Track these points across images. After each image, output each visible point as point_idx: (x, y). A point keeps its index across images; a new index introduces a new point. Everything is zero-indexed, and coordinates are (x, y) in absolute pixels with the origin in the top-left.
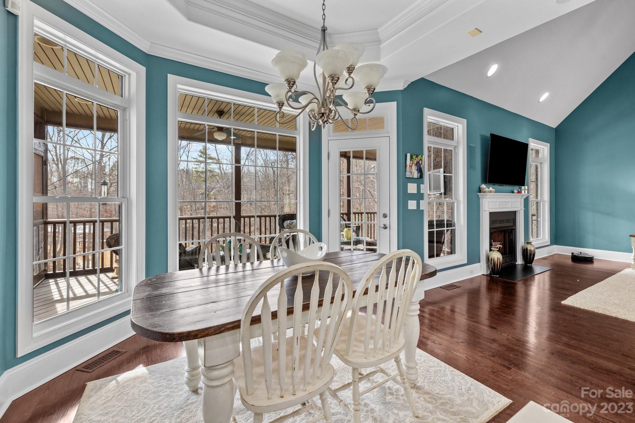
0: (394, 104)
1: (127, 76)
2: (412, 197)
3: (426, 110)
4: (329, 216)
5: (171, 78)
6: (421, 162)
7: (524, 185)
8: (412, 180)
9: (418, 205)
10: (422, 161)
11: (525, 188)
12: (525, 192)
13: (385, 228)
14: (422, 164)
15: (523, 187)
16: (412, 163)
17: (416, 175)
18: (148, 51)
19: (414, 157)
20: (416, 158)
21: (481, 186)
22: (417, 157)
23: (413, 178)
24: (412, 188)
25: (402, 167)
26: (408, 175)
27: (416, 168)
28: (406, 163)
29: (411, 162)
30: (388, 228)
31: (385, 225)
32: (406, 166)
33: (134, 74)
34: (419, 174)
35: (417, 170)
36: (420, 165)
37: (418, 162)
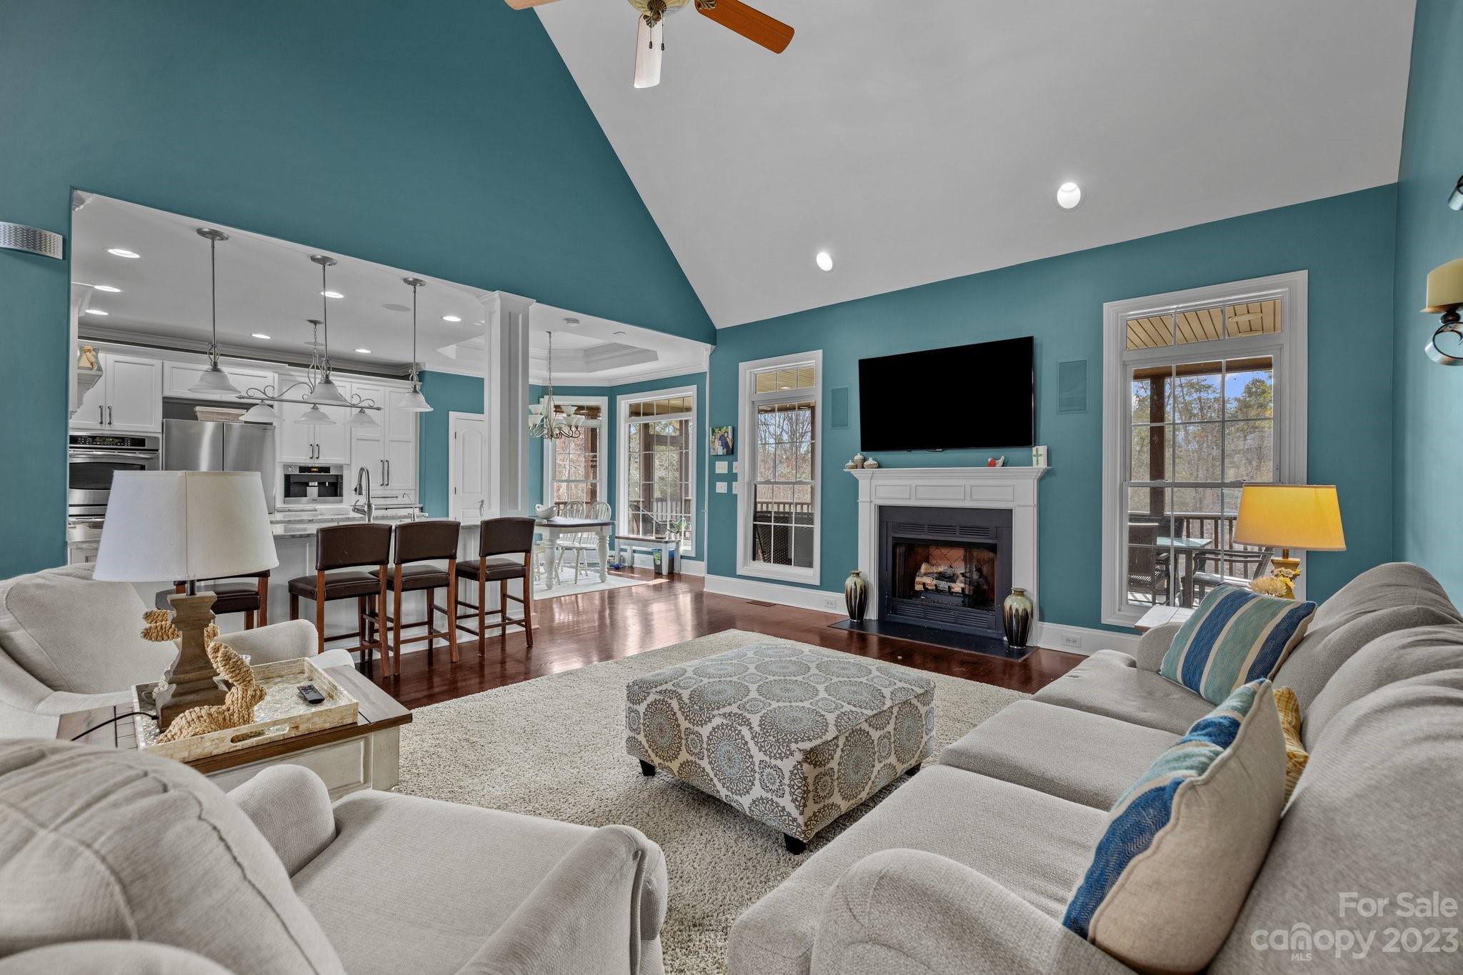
2: (722, 478)
3: (742, 365)
6: (726, 435)
9: (730, 488)
10: (728, 433)
11: (1037, 450)
12: (1038, 462)
14: (728, 436)
16: (715, 439)
17: (720, 451)
19: (716, 431)
20: (720, 432)
21: (858, 457)
22: (720, 430)
23: (718, 456)
24: (721, 467)
26: (713, 453)
27: (720, 443)
28: (710, 438)
29: (713, 437)
32: (709, 443)
34: (725, 450)
35: (722, 445)
36: (725, 438)
37: (722, 435)
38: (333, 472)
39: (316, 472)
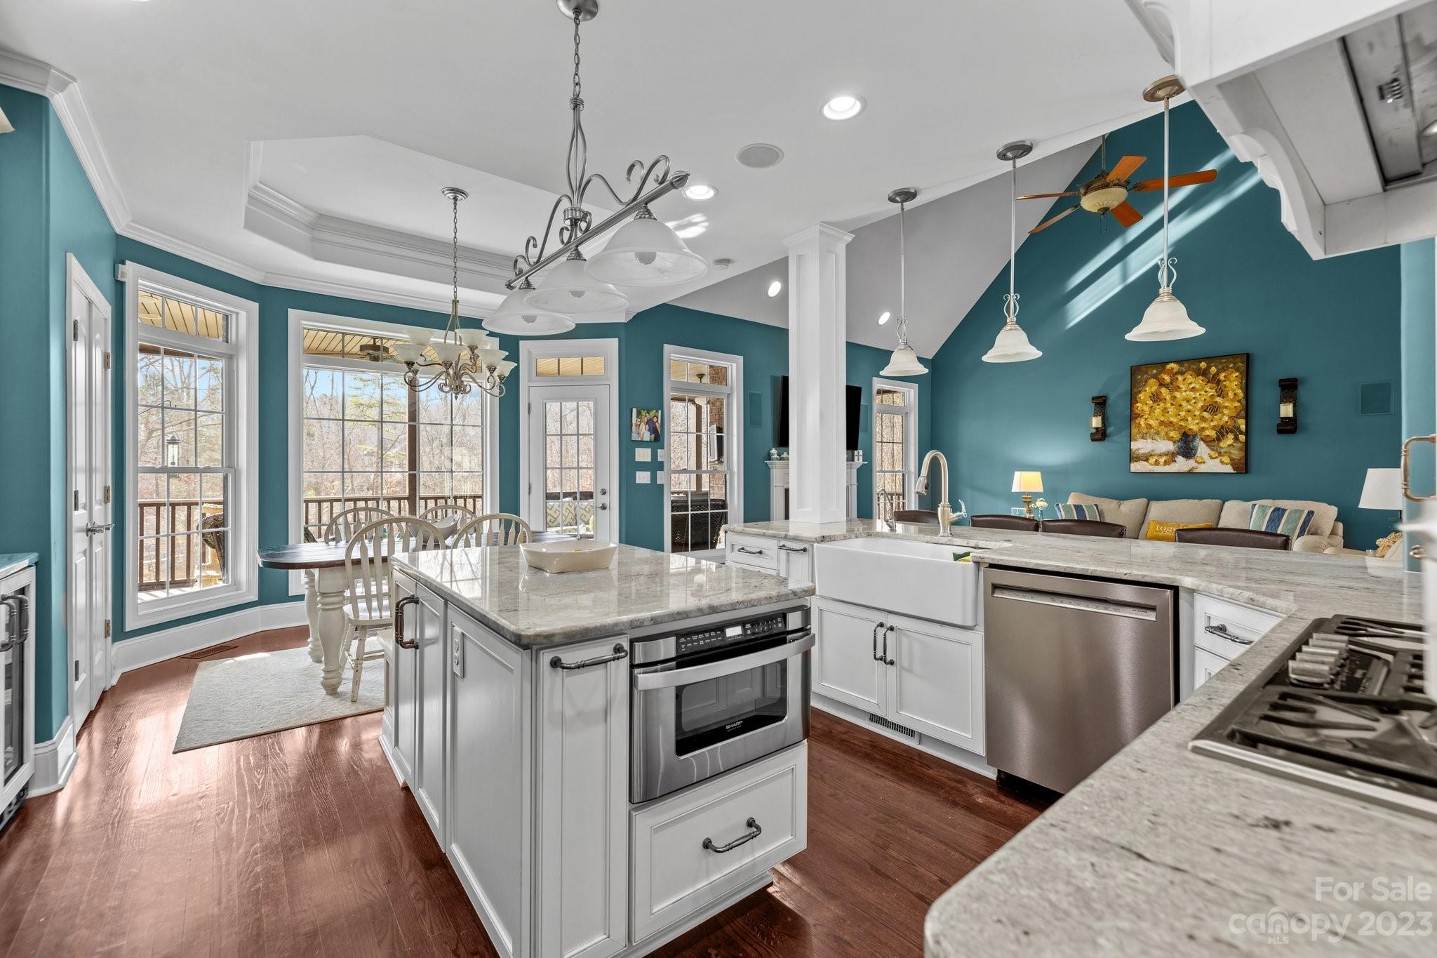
0: (615, 341)
1: (234, 316)
2: (643, 466)
3: (666, 347)
4: (529, 493)
5: (293, 314)
6: (655, 419)
7: (857, 449)
8: (642, 444)
9: (654, 478)
10: (657, 418)
11: (858, 453)
12: (858, 459)
13: (604, 508)
14: (657, 421)
15: (856, 452)
16: (641, 422)
17: (647, 436)
18: (262, 282)
19: (643, 413)
20: (647, 415)
21: (771, 451)
22: (648, 413)
23: (642, 441)
24: (643, 455)
25: (625, 427)
26: (635, 437)
27: (647, 428)
28: (632, 421)
29: (639, 420)
30: (608, 508)
31: (603, 505)
32: (631, 426)
33: (243, 315)
34: (653, 435)
35: (649, 430)
36: (654, 423)
37: (650, 419)
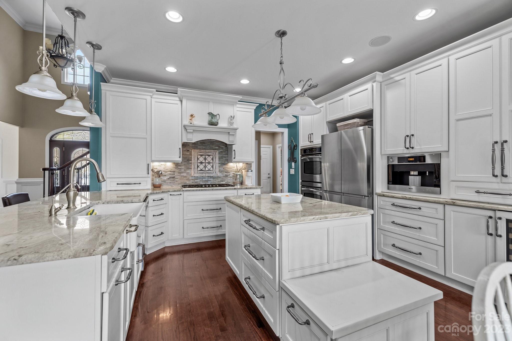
38: (429, 161)
39: (412, 161)
